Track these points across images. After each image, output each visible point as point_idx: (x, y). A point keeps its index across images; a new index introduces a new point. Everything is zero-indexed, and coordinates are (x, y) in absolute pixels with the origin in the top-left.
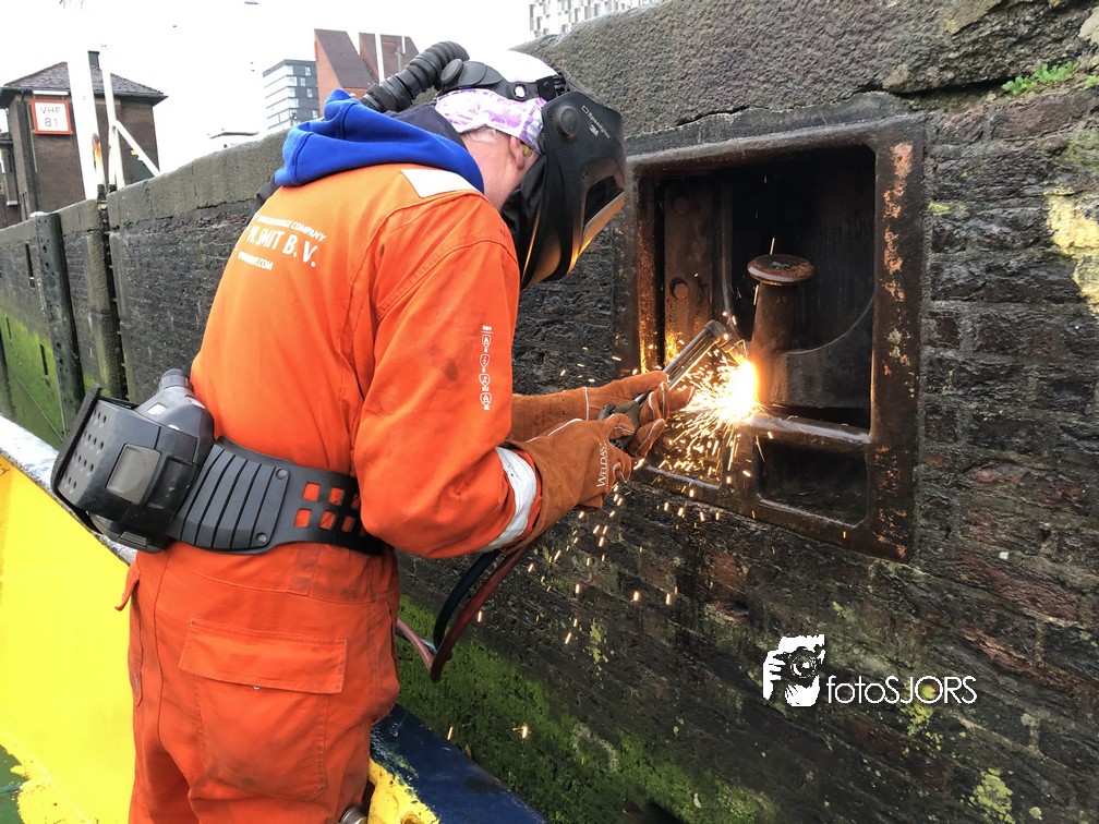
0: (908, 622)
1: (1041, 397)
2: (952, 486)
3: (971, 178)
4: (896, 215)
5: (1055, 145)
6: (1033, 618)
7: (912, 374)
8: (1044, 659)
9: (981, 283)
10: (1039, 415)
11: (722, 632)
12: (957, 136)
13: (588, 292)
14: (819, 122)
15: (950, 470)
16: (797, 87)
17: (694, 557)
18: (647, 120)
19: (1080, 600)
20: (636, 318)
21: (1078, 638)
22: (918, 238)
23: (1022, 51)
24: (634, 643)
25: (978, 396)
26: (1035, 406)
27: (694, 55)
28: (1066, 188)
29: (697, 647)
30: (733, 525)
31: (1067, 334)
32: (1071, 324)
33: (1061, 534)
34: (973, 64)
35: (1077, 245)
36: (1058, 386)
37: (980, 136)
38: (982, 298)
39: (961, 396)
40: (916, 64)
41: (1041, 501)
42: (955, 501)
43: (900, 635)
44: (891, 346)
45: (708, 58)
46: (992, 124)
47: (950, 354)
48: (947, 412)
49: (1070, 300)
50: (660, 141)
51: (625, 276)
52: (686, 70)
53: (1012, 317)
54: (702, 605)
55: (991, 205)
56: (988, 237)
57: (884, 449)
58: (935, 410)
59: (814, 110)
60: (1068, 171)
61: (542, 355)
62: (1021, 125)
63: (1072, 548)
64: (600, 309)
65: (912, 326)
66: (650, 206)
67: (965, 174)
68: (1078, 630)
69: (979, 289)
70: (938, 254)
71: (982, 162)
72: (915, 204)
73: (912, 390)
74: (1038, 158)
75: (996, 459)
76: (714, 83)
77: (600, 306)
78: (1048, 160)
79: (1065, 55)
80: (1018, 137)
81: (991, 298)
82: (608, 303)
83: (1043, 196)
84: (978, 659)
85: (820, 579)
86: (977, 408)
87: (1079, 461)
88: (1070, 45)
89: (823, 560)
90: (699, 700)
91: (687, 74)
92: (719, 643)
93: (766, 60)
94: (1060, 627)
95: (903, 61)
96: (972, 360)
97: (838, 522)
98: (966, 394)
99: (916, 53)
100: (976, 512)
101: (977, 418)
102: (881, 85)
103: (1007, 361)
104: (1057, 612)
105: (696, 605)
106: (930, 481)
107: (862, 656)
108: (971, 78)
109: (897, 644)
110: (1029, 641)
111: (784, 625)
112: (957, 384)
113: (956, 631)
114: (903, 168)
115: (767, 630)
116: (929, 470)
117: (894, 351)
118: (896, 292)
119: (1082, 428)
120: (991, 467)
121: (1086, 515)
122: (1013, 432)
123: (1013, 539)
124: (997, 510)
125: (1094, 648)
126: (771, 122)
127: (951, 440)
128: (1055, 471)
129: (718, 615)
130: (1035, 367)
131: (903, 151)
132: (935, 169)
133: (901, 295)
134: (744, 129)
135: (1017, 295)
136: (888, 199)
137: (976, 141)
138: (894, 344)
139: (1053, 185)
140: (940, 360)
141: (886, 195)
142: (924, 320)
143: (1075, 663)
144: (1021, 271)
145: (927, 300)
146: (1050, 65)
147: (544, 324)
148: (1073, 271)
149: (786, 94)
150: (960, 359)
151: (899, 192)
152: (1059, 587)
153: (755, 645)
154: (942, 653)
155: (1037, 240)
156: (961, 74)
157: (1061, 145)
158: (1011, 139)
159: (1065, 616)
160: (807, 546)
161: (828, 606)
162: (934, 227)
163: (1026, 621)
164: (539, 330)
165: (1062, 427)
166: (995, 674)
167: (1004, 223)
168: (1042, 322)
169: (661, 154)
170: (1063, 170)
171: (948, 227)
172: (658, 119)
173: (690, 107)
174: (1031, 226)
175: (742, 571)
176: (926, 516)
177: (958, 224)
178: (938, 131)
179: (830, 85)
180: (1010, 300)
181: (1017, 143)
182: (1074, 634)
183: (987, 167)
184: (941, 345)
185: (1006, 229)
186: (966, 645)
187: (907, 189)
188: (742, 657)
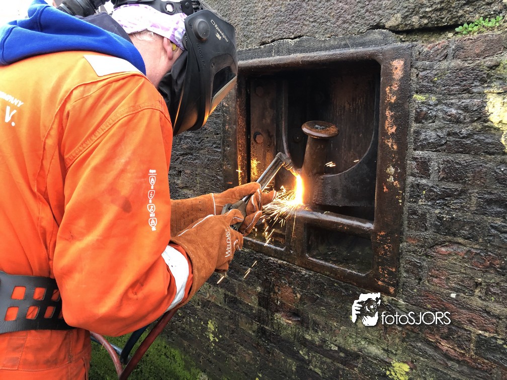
0: (395, 329)
1: (479, 208)
2: (423, 255)
3: (439, 81)
4: (393, 101)
5: (493, 63)
6: (470, 331)
7: (401, 192)
8: (476, 354)
9: (444, 142)
10: (477, 218)
11: (285, 329)
12: (431, 56)
13: (207, 138)
14: (346, 46)
15: (422, 247)
16: (332, 25)
17: (269, 287)
18: (242, 42)
19: (498, 322)
20: (236, 154)
21: (496, 343)
22: (407, 115)
23: (468, 9)
24: (233, 332)
25: (440, 206)
26: (475, 213)
27: (271, 6)
28: (499, 89)
29: (269, 336)
30: (292, 271)
31: (496, 173)
32: (498, 167)
33: (488, 285)
34: (440, 15)
35: (503, 122)
36: (489, 202)
37: (446, 57)
38: (444, 151)
39: (430, 206)
40: (406, 14)
41: (476, 266)
42: (424, 263)
43: (390, 336)
44: (388, 175)
45: (279, 7)
46: (453, 50)
47: (424, 181)
48: (421, 214)
49: (499, 154)
50: (250, 54)
51: (230, 130)
52: (265, 14)
53: (462, 162)
54: (273, 314)
55: (451, 97)
56: (449, 115)
57: (383, 233)
58: (414, 212)
59: (344, 39)
60: (500, 79)
61: (180, 172)
62: (471, 51)
63: (495, 294)
64: (215, 148)
65: (401, 164)
66: (243, 91)
67: (436, 79)
68: (496, 339)
69: (442, 145)
70: (418, 124)
71: (446, 72)
72: (405, 94)
73: (400, 201)
74: (482, 71)
75: (450, 242)
76: (281, 22)
77: (214, 146)
78: (487, 72)
79: (492, 13)
80: (470, 58)
81: (449, 151)
82: (219, 144)
83: (484, 93)
84: (436, 351)
85: (343, 303)
86: (439, 213)
87: (501, 245)
88: (496, 7)
89: (344, 292)
90: (271, 364)
91: (266, 16)
92: (282, 335)
93: (314, 9)
94: (486, 337)
95: (398, 12)
96: (437, 185)
97: (354, 272)
98: (433, 204)
99: (406, 7)
100: (437, 270)
101: (440, 219)
102: (384, 26)
103: (459, 187)
104: (484, 328)
105: (269, 313)
106: (410, 252)
107: (366, 345)
108: (437, 24)
109: (388, 341)
110: (466, 343)
111: (321, 327)
112: (428, 198)
113: (423, 336)
114: (398, 74)
115: (311, 329)
116: (409, 246)
117: (390, 179)
118: (392, 145)
119: (503, 227)
120: (446, 246)
121: (504, 275)
122: (462, 228)
123: (459, 287)
124: (450, 270)
125: (505, 349)
126: (317, 45)
127: (423, 230)
128: (486, 250)
129: (282, 319)
130: (476, 191)
131: (398, 65)
132: (417, 75)
133: (395, 147)
134: (300, 49)
135: (466, 150)
136: (389, 92)
137: (444, 59)
138: (390, 175)
139: (491, 87)
140: (418, 185)
141: (387, 89)
142: (408, 162)
143: (493, 356)
144: (469, 136)
145: (411, 150)
146: (485, 18)
147: (181, 155)
148: (501, 137)
149: (326, 29)
150: (430, 185)
151: (395, 88)
152: (486, 315)
153: (303, 337)
154: (414, 347)
155: (479, 118)
156: (432, 21)
157: (496, 64)
158: (465, 60)
159: (489, 331)
160: (336, 284)
161: (347, 318)
162: (416, 108)
163: (465, 332)
164: (179, 158)
165: (491, 226)
166: (445, 360)
167: (459, 108)
168: (481, 165)
169: (250, 61)
170: (498, 78)
171: (425, 109)
172: (248, 41)
173: (268, 35)
174: (476, 110)
175: (297, 296)
176: (407, 271)
177: (431, 107)
178: (420, 53)
179: (353, 25)
180: (461, 152)
181: (469, 62)
182: (494, 341)
183: (450, 75)
184: (419, 176)
185: (460, 112)
186: (429, 343)
187: (400, 86)
188: (296, 343)
